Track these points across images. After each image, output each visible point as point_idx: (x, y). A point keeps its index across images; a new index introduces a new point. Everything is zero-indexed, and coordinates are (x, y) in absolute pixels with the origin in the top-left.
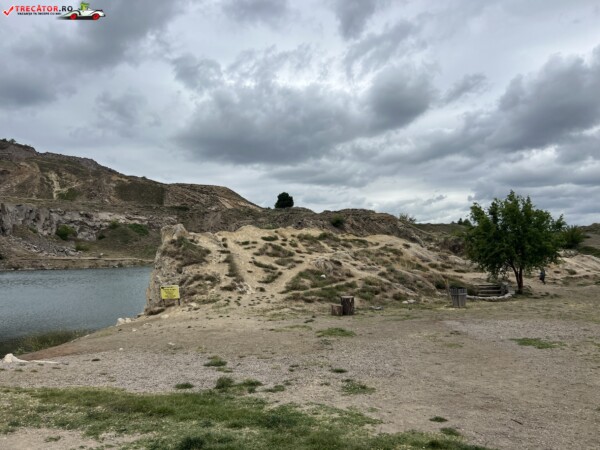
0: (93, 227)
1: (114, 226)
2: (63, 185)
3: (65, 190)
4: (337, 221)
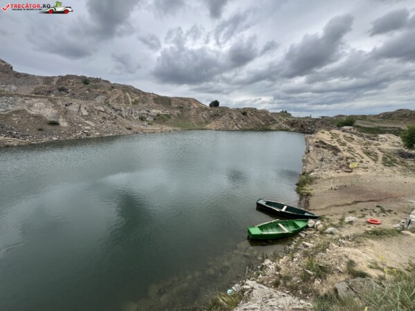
0: (151, 116)
1: (158, 115)
2: (132, 98)
3: (133, 100)
4: (244, 113)
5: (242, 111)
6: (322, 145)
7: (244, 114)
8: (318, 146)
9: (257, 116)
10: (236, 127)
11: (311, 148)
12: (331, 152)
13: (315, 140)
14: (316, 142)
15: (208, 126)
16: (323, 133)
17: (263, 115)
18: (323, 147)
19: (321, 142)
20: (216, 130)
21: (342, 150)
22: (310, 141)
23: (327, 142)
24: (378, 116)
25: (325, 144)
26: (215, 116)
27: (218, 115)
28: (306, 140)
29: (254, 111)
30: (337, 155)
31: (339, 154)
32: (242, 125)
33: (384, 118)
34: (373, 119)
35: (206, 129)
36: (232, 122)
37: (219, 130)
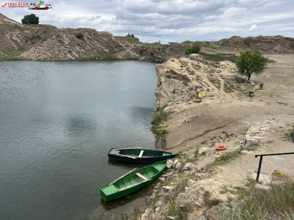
4: (80, 35)
5: (77, 32)
6: (172, 75)
7: (80, 37)
8: (169, 77)
9: (98, 41)
10: (69, 56)
11: (163, 79)
12: (182, 82)
13: (165, 70)
14: (167, 72)
15: (25, 54)
16: (173, 61)
17: (105, 39)
18: (174, 78)
19: (172, 72)
20: (39, 60)
21: (191, 79)
22: (161, 71)
23: (177, 72)
24: (218, 42)
25: (176, 74)
26: (35, 39)
27: (39, 37)
28: (157, 70)
29: (92, 33)
30: (187, 85)
31: (189, 83)
32: (78, 53)
33: (222, 45)
34: (215, 46)
35: (22, 60)
36: (62, 48)
37: (45, 60)
